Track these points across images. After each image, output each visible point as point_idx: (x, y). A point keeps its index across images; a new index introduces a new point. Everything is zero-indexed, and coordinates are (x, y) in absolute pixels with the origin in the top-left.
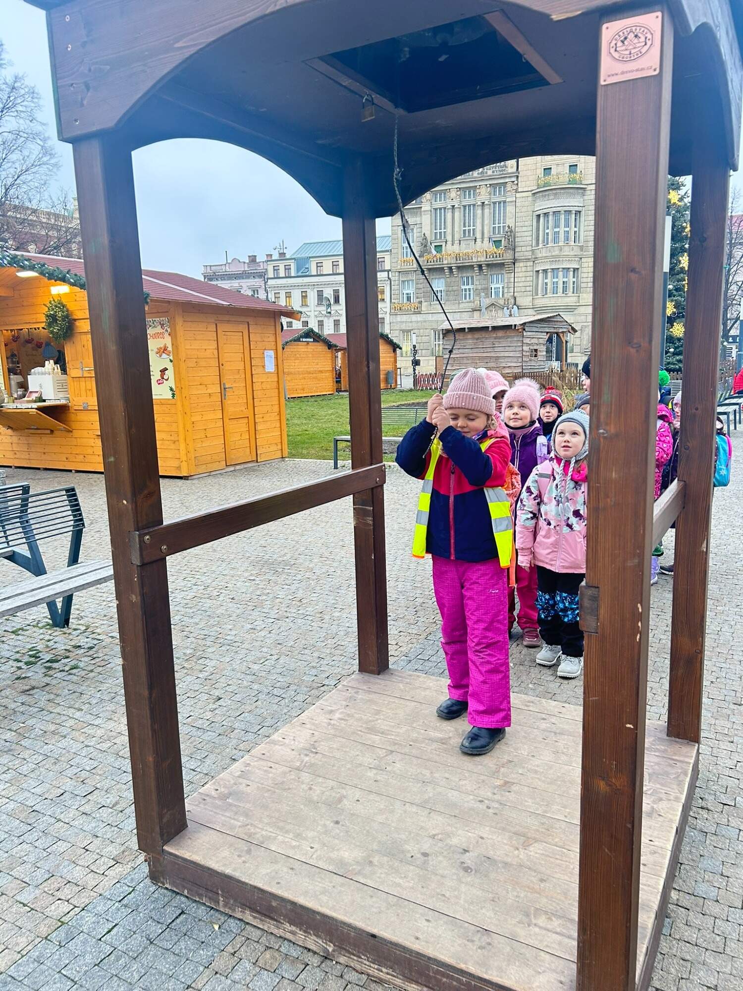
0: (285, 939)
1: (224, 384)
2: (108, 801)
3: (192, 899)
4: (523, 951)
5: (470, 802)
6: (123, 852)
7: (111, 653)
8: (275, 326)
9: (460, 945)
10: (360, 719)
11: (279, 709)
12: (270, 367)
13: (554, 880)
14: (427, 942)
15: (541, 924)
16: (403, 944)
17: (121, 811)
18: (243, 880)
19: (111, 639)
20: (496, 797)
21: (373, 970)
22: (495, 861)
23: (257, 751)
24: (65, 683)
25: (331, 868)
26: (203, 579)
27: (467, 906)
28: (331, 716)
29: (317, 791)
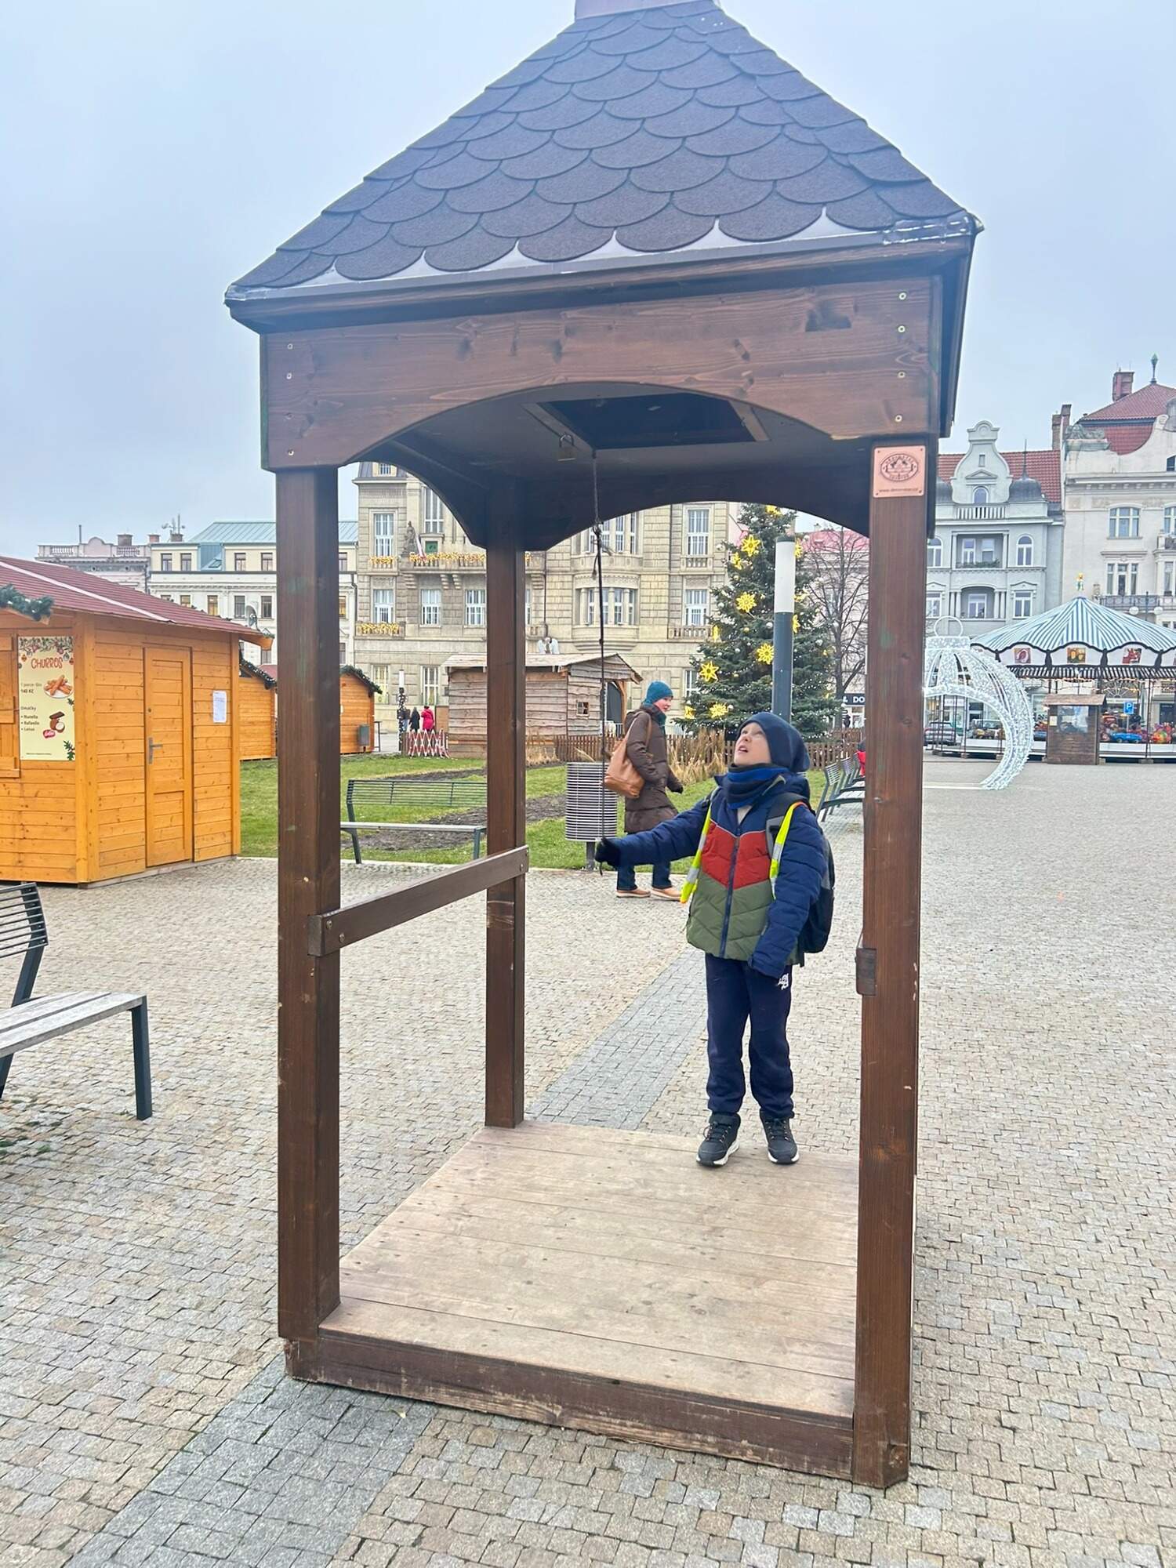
0: (494, 1415)
1: (151, 740)
2: (187, 1302)
3: (358, 1390)
4: (785, 1374)
5: (680, 1250)
6: (238, 1353)
8: (231, 654)
9: (717, 1378)
10: (511, 1177)
12: (220, 715)
14: (680, 1379)
15: (797, 1351)
16: (654, 1385)
18: (439, 1347)
19: (80, 1113)
20: (708, 1243)
21: (615, 1427)
22: (729, 1301)
23: (393, 1217)
24: (41, 1171)
25: (542, 1326)
27: (711, 1343)
28: (471, 1176)
29: (490, 1254)
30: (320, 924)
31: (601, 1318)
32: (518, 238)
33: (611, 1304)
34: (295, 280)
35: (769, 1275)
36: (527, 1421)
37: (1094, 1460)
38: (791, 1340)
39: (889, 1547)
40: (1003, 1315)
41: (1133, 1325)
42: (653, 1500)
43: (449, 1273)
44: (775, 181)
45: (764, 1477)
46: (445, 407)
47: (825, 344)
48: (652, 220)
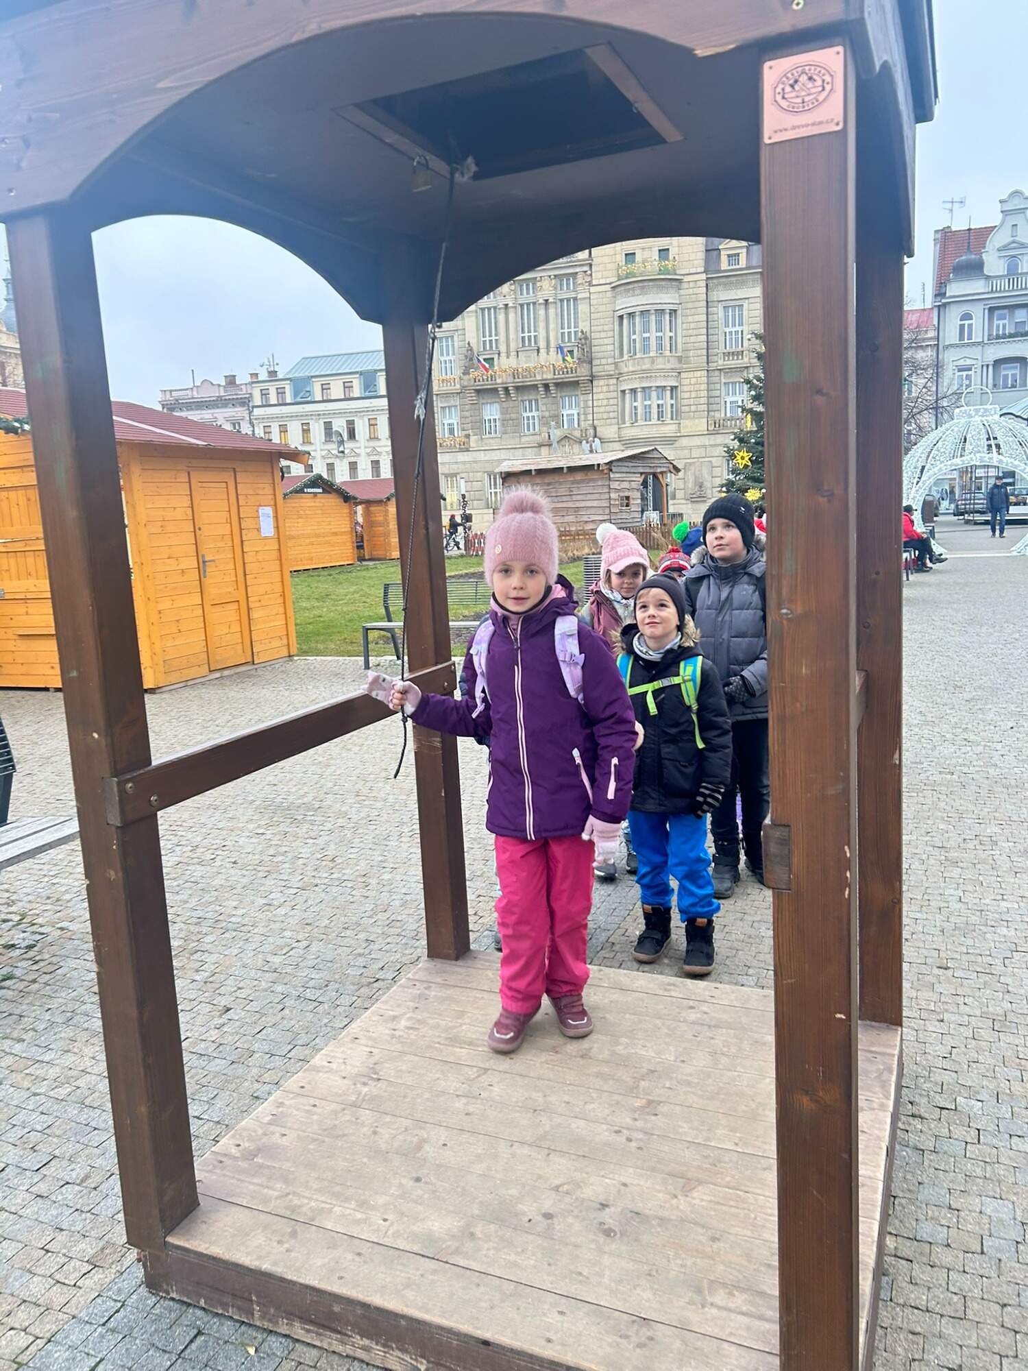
0: (355, 1359)
1: (203, 556)
2: (74, 1174)
3: (211, 1312)
4: (699, 1343)
5: (603, 1134)
6: (103, 1249)
7: (63, 952)
8: (273, 473)
9: (610, 1345)
10: (437, 1026)
11: (316, 1019)
12: (268, 529)
13: (732, 1238)
14: (563, 1345)
15: (720, 1303)
16: (530, 1352)
17: (95, 1188)
18: (289, 1277)
19: (59, 932)
20: (639, 1124)
22: (647, 1216)
23: (292, 1083)
25: (416, 1248)
26: (190, 836)
28: (394, 1025)
29: (385, 1136)
30: (115, 789)
31: (488, 1238)
33: (504, 1217)
35: (701, 1176)
38: (713, 1286)
40: (1001, 1221)
43: (333, 1163)
46: (176, 97)
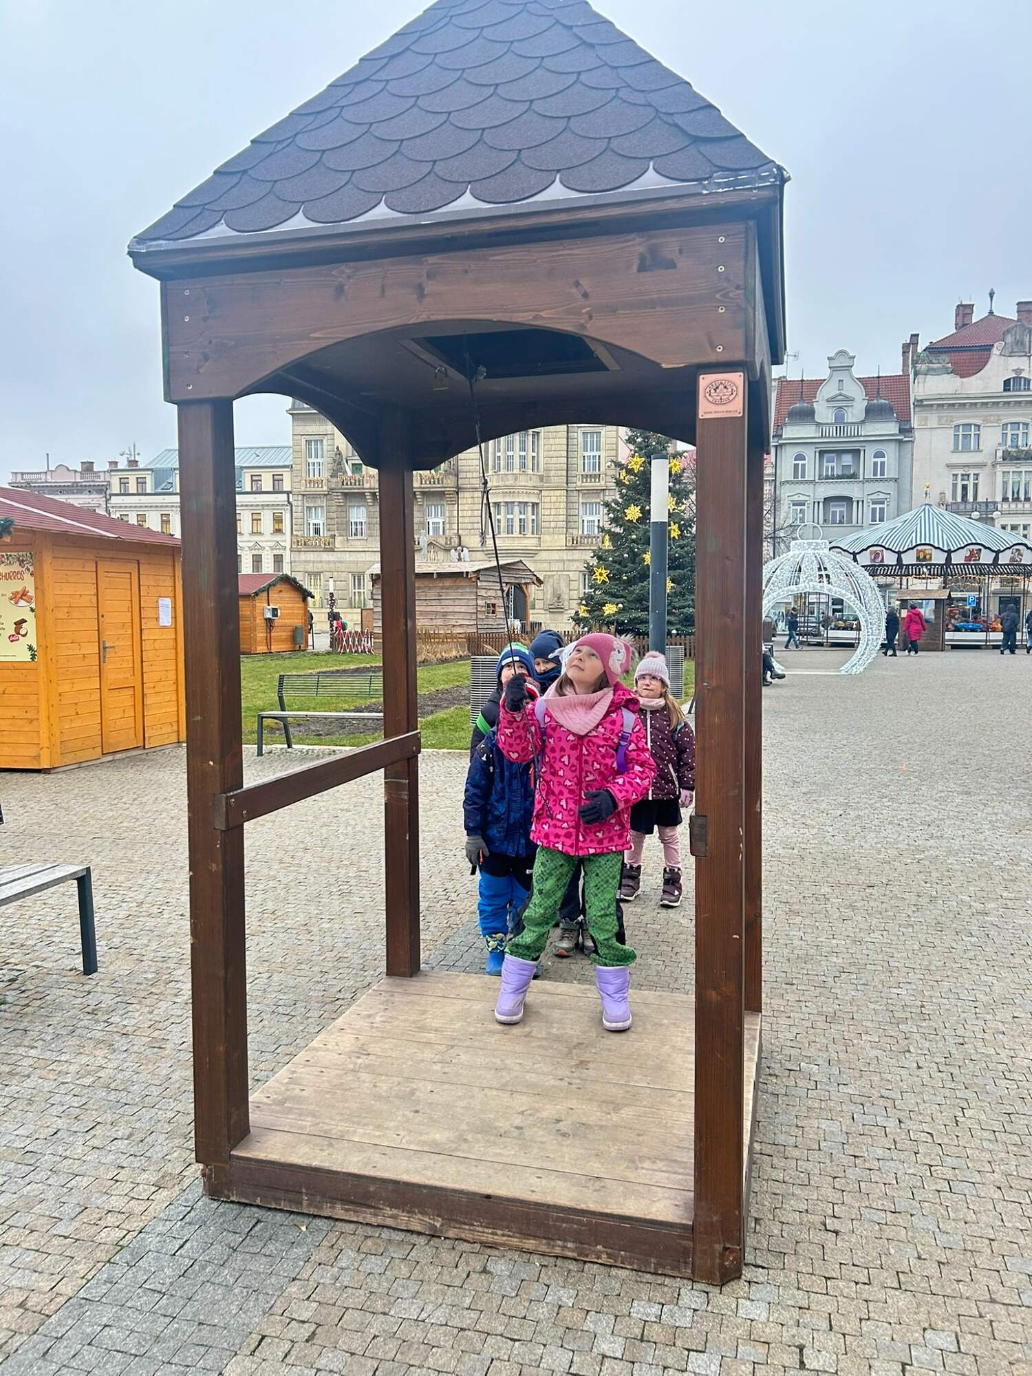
0: (384, 1227)
1: (104, 642)
2: (120, 1133)
3: (266, 1208)
4: (636, 1188)
5: (550, 1081)
6: (163, 1177)
8: (174, 566)
9: (575, 1192)
10: (406, 1020)
11: (292, 1027)
12: (167, 620)
14: (542, 1194)
15: (647, 1167)
16: (521, 1199)
18: (335, 1169)
19: (35, 970)
21: (488, 1235)
22: (590, 1125)
25: (425, 1149)
27: (573, 1162)
28: (371, 1020)
29: (383, 1088)
30: (224, 803)
31: (478, 1141)
32: (385, 193)
33: (486, 1129)
34: (188, 234)
35: (626, 1102)
36: (412, 1232)
37: (904, 1257)
38: (642, 1159)
39: (722, 1336)
40: (833, 1132)
41: (946, 1140)
42: (518, 1299)
43: (347, 1105)
44: (610, 138)
45: (616, 1277)
46: (324, 344)
47: (653, 283)
48: (501, 175)
